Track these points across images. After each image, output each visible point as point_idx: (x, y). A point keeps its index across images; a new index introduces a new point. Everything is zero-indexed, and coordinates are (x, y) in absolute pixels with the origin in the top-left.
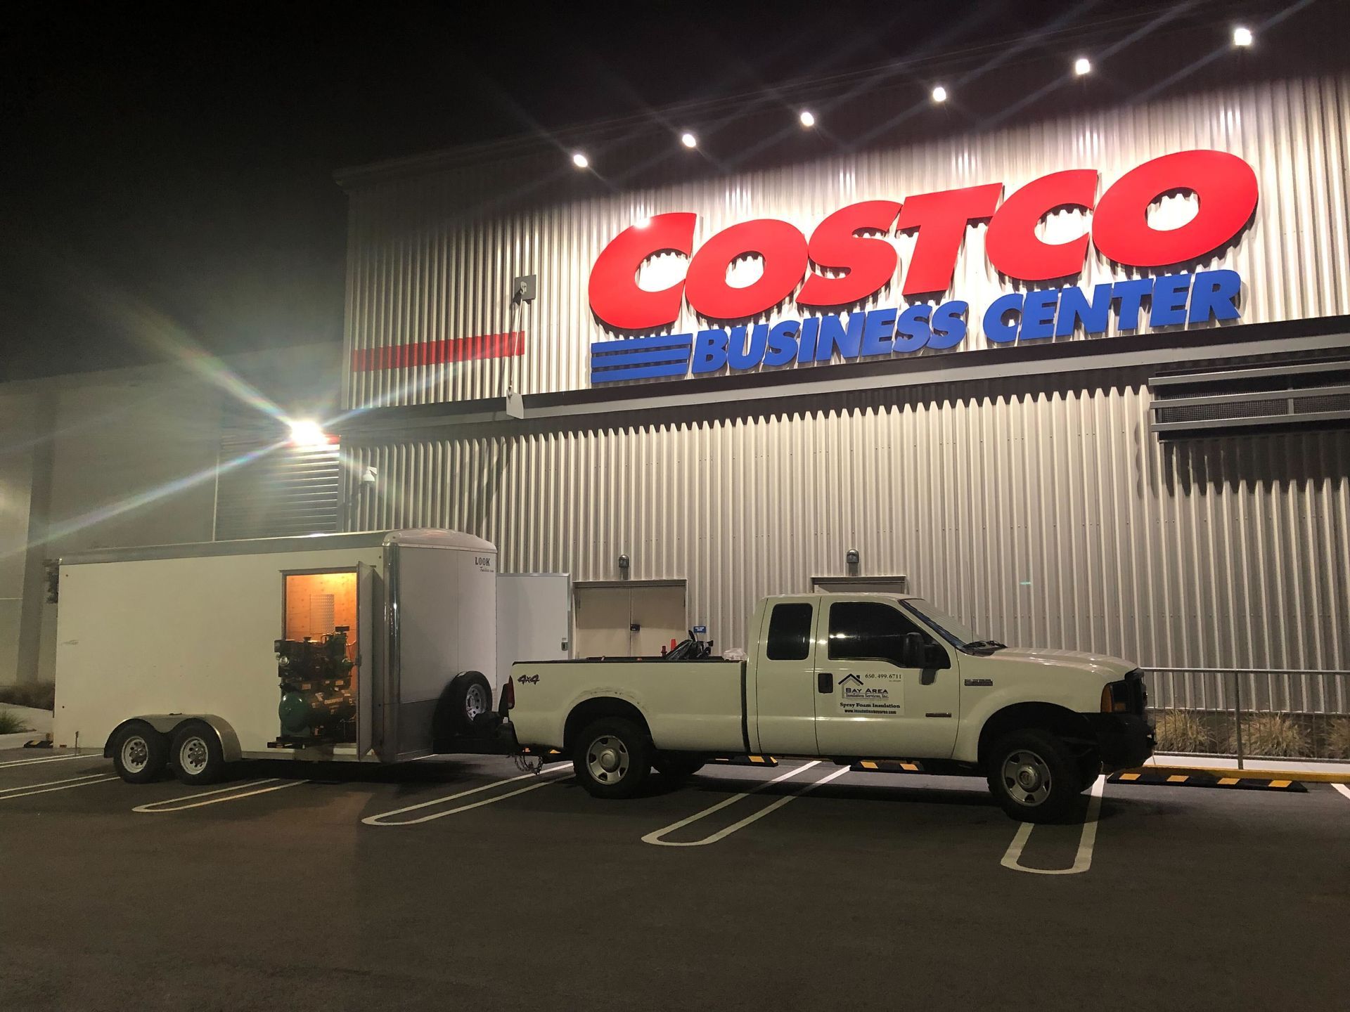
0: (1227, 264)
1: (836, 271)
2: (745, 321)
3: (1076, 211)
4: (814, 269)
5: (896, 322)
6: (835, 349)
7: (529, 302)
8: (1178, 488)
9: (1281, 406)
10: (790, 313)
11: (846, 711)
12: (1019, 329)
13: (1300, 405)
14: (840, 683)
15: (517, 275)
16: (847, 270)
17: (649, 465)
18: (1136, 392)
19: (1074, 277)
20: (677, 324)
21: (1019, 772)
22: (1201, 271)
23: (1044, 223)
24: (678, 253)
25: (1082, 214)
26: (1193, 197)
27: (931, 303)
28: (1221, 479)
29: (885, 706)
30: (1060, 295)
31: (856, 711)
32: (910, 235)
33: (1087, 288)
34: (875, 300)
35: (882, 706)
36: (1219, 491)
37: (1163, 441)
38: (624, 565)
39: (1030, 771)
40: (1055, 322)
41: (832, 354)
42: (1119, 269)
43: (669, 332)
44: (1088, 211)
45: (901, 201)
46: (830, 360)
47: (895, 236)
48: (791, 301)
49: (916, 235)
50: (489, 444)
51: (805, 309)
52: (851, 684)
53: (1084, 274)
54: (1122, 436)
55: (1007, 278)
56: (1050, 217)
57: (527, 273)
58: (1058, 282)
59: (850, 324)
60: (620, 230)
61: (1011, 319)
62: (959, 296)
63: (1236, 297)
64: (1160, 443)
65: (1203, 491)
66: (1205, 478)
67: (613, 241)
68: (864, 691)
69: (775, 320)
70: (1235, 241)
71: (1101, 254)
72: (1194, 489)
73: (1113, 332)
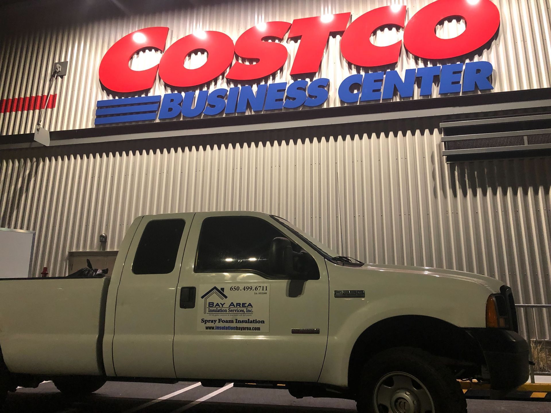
0: (484, 58)
1: (251, 60)
2: (194, 88)
3: (394, 29)
4: (237, 60)
5: (286, 91)
6: (249, 106)
7: (62, 77)
8: (459, 192)
9: (520, 140)
10: (222, 84)
11: (207, 328)
12: (360, 95)
13: (532, 139)
14: (202, 297)
15: (57, 61)
16: (257, 60)
17: (126, 175)
18: (431, 133)
19: (393, 65)
20: (152, 90)
21: (394, 398)
22: (468, 62)
23: (375, 36)
24: (156, 50)
25: (397, 31)
26: (462, 22)
27: (308, 80)
28: (486, 187)
29: (248, 321)
30: (385, 76)
31: (218, 328)
32: (296, 42)
33: (401, 71)
34: (274, 79)
35: (246, 322)
36: (485, 194)
37: (449, 162)
38: (103, 240)
39: (407, 396)
40: (382, 90)
41: (247, 109)
42: (420, 62)
43: (147, 95)
44: (401, 29)
45: (291, 22)
46: (245, 112)
47: (287, 42)
48: (223, 78)
49: (299, 41)
50: (25, 163)
51: (231, 82)
52: (215, 298)
53: (399, 64)
54: (423, 159)
55: (353, 66)
56: (379, 32)
57: (63, 60)
58: (383, 68)
59: (258, 92)
60: (122, 36)
61: (355, 89)
62: (324, 76)
63: (490, 77)
64: (447, 164)
65: (475, 194)
66: (476, 186)
67: (117, 42)
68: (227, 305)
69: (212, 88)
70: (488, 46)
71: (408, 52)
72: (469, 192)
73: (417, 96)
